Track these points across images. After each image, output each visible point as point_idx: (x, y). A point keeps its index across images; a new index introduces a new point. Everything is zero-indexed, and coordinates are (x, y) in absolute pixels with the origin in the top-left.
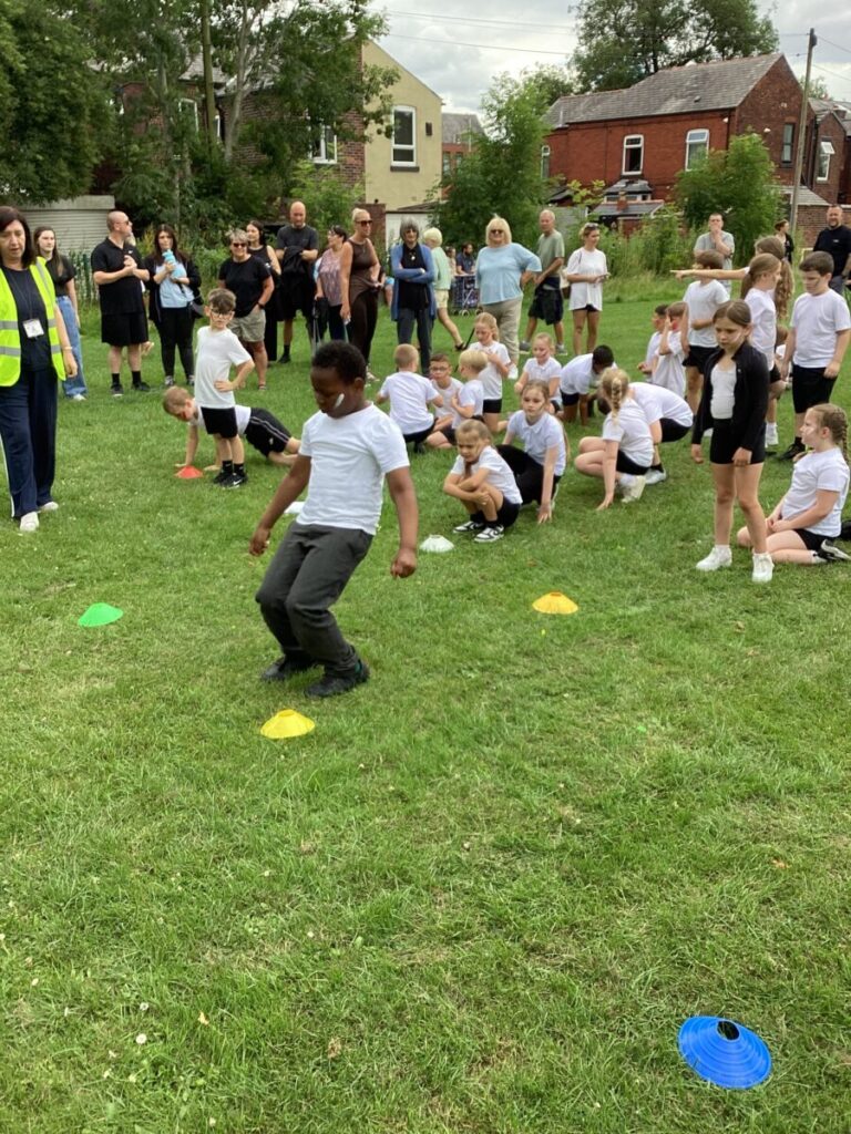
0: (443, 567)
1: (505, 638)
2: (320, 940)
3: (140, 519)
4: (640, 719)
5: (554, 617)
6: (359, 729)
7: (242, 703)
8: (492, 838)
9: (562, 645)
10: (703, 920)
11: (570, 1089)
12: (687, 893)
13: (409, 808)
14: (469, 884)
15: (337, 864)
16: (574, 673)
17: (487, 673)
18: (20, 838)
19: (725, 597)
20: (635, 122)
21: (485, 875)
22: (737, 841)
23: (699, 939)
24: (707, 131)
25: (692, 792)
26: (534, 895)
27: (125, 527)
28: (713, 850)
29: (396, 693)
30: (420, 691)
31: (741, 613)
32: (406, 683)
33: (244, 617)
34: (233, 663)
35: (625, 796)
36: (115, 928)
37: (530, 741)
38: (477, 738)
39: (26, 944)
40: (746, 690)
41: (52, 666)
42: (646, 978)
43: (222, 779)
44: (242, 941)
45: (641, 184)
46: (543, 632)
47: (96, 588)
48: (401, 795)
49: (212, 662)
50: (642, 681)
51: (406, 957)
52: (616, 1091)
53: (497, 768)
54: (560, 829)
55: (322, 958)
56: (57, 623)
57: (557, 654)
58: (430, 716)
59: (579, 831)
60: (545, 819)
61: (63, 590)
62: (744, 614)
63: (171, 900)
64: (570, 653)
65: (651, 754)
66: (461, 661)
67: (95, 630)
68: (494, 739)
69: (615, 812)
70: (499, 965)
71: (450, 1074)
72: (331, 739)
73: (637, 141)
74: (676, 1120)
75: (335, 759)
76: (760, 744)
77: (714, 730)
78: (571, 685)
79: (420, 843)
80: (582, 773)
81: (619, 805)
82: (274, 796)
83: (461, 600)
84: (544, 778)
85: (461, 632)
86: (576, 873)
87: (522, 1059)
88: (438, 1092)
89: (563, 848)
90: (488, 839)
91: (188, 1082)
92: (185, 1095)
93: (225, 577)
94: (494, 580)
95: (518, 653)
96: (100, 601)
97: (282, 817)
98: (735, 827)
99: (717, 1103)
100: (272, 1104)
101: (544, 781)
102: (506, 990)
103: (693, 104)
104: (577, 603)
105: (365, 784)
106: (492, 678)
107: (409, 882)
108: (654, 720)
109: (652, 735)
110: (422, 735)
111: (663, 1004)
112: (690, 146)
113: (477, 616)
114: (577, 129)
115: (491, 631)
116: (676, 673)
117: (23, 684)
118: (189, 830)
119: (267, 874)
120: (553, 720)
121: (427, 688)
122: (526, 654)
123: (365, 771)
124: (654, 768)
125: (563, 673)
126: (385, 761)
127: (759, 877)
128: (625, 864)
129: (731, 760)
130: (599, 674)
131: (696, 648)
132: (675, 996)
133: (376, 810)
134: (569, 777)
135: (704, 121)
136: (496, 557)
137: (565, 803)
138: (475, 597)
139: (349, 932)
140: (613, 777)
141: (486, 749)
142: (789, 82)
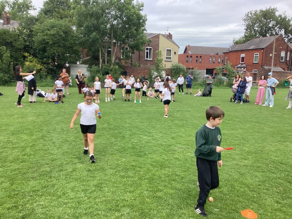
20: (243, 51)
45: (244, 65)
112: (255, 57)
135: (258, 51)
142: (283, 42)
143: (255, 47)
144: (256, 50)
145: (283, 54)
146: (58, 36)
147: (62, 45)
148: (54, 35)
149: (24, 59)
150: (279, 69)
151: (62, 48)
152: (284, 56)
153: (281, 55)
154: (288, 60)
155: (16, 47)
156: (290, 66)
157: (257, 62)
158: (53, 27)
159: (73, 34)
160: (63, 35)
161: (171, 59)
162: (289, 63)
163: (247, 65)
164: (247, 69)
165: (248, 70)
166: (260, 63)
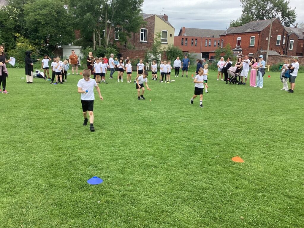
20: (239, 34)
45: (240, 49)
112: (251, 40)
142: (279, 25)
143: (252, 30)
144: (253, 33)
145: (279, 38)
146: (50, 16)
147: (54, 25)
148: (46, 15)
149: (15, 40)
150: (275, 53)
151: (55, 29)
152: (280, 40)
153: (277, 38)
154: (284, 44)
155: (6, 26)
156: (286, 50)
157: (254, 46)
158: (45, 7)
159: (66, 14)
160: (55, 15)
161: (166, 42)
162: (285, 47)
163: (243, 48)
164: (243, 52)
165: (244, 54)
166: (256, 47)
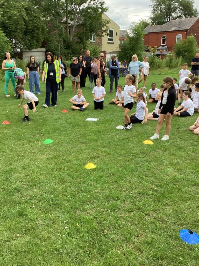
0: (122, 134)
1: (137, 149)
2: (101, 210)
3: (55, 121)
4: (169, 168)
5: (148, 145)
6: (106, 167)
7: (80, 161)
8: (137, 191)
9: (150, 151)
10: (184, 210)
11: (156, 243)
12: (180, 205)
13: (118, 184)
14: (132, 201)
15: (103, 195)
16: (153, 157)
17: (133, 157)
18: (36, 187)
19: (187, 142)
20: (164, 32)
21: (136, 199)
22: (191, 194)
23: (183, 214)
24: (181, 35)
25: (181, 184)
26: (147, 204)
27: (52, 123)
28: (186, 195)
29: (114, 160)
30: (119, 160)
31: (191, 145)
32: (116, 158)
33: (79, 143)
34: (77, 152)
35: (166, 184)
36: (57, 206)
37: (144, 172)
38: (132, 170)
39: (39, 209)
40: (193, 162)
41: (39, 152)
42: (172, 221)
43: (77, 177)
44: (84, 210)
45: (165, 47)
46: (146, 148)
47: (47, 136)
48: (116, 182)
49: (73, 152)
50: (169, 159)
51: (119, 215)
52: (166, 244)
53: (137, 177)
54: (152, 190)
55: (102, 214)
56: (39, 143)
57: (149, 153)
58: (121, 165)
59: (156, 191)
60: (148, 188)
61: (40, 136)
62: (192, 146)
63: (69, 201)
64: (152, 153)
65: (171, 175)
66: (128, 154)
67: (48, 144)
68: (136, 171)
69: (164, 187)
70: (140, 217)
71: (131, 238)
72: (100, 169)
73: (165, 37)
74: (180, 250)
75: (101, 173)
76: (196, 174)
77: (185, 171)
78: (152, 160)
79: (121, 192)
80: (156, 179)
81: (165, 186)
82: (89, 181)
83: (127, 141)
84: (147, 179)
85: (127, 147)
86: (156, 199)
87: (146, 236)
88: (128, 242)
89: (153, 194)
90: (136, 192)
91: (75, 237)
92: (75, 240)
93: (74, 134)
94: (134, 136)
95: (140, 153)
96: (48, 138)
97: (91, 185)
98: (191, 191)
99: (188, 247)
100: (93, 242)
101: (148, 180)
102: (141, 222)
103: (178, 28)
104: (153, 142)
105: (108, 179)
106: (135, 158)
107: (119, 199)
108: (172, 168)
109: (171, 171)
110: (120, 169)
111: (176, 227)
112: (177, 38)
113: (131, 144)
114: (151, 34)
115: (134, 148)
116: (176, 158)
117: (33, 155)
118: (71, 187)
119: (89, 196)
120: (149, 167)
121: (121, 159)
122: (142, 153)
123: (108, 176)
124: (172, 178)
125: (151, 157)
126: (112, 174)
127: (196, 202)
128: (166, 198)
129: (189, 177)
130: (159, 158)
131: (181, 153)
132: (178, 225)
133: (111, 184)
134: (153, 179)
135: (181, 32)
136: (134, 132)
137: (152, 185)
138: (130, 140)
139: (107, 209)
140: (163, 180)
141: (134, 173)
163: (169, 47)
